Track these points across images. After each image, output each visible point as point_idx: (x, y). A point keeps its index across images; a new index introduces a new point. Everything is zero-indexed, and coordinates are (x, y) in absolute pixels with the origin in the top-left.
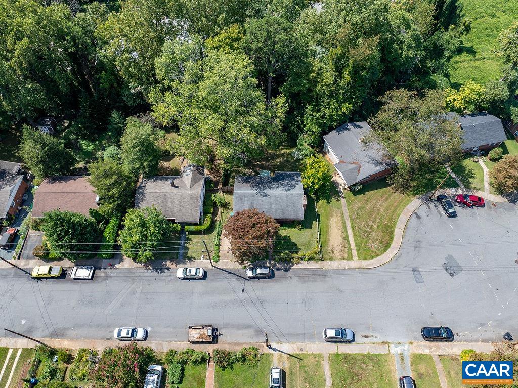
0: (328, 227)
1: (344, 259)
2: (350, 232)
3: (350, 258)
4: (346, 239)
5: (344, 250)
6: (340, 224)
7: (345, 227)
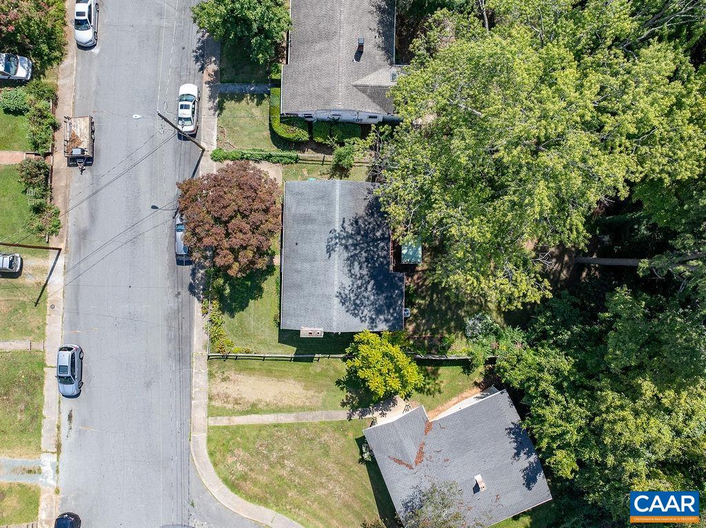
0: (281, 376)
1: (210, 399)
2: (269, 419)
3: (212, 412)
4: (253, 409)
5: (227, 402)
6: (286, 402)
7: (278, 410)
